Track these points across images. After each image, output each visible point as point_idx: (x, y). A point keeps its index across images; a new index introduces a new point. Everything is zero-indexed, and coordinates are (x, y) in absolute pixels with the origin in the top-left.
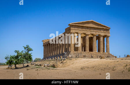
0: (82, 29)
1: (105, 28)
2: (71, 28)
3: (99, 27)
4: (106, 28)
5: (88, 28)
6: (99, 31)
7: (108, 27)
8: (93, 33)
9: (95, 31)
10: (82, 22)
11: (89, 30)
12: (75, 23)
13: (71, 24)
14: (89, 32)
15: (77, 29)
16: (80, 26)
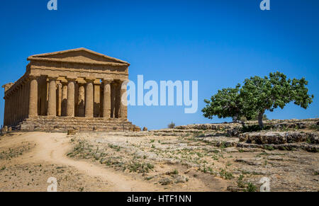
0: (59, 69)
1: (114, 64)
2: (32, 67)
3: (100, 63)
4: (117, 64)
5: (72, 65)
6: (101, 71)
7: (121, 61)
8: (84, 76)
9: (89, 71)
10: (58, 52)
11: (74, 70)
12: (41, 55)
13: (32, 58)
14: (75, 73)
15: (45, 68)
16: (51, 61)
